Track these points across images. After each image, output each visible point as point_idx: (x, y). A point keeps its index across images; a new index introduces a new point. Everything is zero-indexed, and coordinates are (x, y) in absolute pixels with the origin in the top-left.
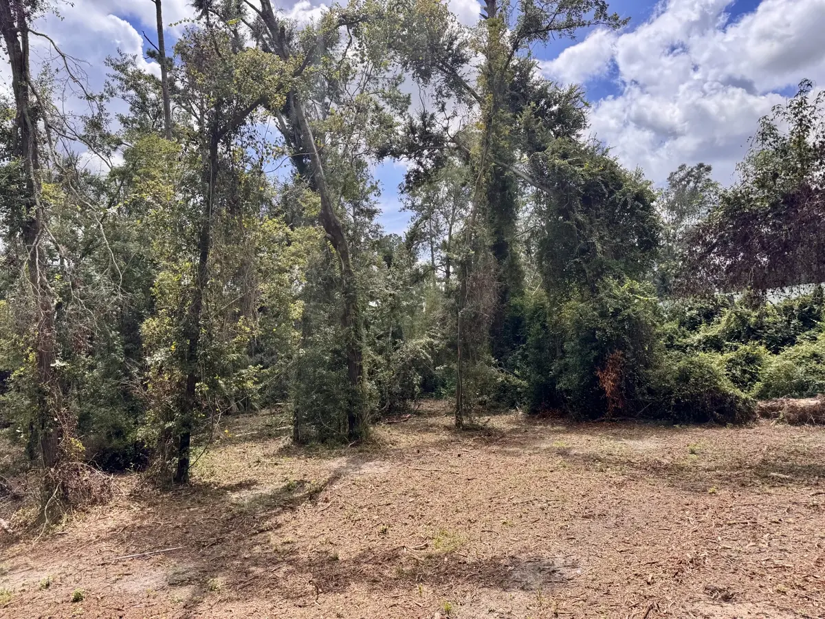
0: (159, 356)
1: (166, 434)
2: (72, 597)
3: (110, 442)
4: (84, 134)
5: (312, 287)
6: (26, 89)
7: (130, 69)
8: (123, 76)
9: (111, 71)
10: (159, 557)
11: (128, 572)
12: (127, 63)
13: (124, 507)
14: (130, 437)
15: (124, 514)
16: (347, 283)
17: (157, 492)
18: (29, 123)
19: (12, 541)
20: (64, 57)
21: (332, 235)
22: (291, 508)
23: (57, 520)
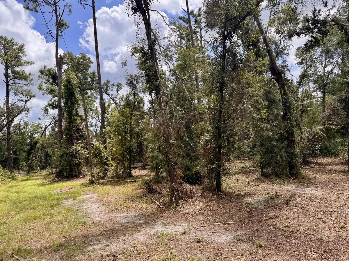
0: (207, 137)
1: (212, 170)
2: (196, 240)
3: (186, 172)
6: (150, 33)
10: (226, 226)
11: (215, 232)
13: (200, 200)
14: (193, 171)
15: (201, 204)
16: (285, 100)
17: (211, 195)
18: (153, 47)
19: (163, 211)
20: (163, 16)
21: (276, 77)
22: (278, 208)
23: (177, 203)
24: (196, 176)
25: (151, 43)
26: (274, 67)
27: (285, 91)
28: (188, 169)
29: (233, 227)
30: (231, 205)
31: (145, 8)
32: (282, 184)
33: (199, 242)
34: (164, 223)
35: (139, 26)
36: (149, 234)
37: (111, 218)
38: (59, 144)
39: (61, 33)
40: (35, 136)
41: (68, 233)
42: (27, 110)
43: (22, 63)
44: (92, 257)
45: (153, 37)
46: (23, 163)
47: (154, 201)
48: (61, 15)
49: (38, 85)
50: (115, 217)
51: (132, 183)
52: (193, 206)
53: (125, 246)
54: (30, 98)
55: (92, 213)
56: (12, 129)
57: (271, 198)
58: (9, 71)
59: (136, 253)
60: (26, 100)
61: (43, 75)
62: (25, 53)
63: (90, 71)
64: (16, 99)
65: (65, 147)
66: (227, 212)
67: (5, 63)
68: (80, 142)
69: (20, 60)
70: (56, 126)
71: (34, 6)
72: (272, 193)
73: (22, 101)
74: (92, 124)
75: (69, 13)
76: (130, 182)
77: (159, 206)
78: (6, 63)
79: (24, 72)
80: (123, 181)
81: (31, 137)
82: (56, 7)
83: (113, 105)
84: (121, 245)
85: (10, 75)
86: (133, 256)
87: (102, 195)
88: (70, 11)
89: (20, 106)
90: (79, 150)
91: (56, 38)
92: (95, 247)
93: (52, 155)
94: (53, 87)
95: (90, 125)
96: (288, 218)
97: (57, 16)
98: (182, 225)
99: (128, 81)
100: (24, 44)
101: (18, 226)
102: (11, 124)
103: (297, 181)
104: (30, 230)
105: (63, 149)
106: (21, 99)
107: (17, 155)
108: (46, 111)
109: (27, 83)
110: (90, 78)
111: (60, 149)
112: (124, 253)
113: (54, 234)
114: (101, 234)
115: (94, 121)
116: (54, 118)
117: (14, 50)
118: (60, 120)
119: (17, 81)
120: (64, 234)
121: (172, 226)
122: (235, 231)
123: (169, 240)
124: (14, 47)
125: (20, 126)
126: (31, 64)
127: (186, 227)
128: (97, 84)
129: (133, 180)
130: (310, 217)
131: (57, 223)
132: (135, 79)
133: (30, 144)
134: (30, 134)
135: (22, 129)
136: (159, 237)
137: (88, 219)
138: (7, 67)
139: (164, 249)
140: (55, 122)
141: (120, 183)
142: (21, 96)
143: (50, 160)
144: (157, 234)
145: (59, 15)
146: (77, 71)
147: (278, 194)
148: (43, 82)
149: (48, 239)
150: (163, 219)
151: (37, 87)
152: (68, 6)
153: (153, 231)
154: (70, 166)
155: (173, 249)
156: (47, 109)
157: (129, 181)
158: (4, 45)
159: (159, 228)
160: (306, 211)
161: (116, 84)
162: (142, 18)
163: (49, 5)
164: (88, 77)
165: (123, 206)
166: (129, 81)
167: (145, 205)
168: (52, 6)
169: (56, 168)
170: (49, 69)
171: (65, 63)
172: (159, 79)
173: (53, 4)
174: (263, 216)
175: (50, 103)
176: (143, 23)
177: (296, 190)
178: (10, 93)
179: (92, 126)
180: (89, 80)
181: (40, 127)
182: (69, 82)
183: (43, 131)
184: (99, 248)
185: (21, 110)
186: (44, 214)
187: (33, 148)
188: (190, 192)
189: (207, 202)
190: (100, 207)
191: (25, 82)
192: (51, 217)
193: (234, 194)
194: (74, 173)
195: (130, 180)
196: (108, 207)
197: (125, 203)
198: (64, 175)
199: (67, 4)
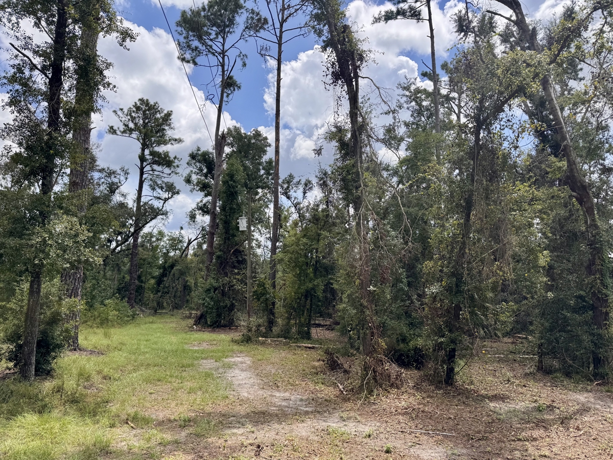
0: (434, 289)
1: (439, 346)
2: (385, 449)
3: (399, 345)
4: (383, 138)
5: (556, 239)
6: (356, 114)
7: (413, 88)
8: (407, 93)
9: (401, 92)
10: (439, 437)
11: (419, 442)
12: (411, 84)
13: (411, 393)
14: (412, 344)
15: (411, 399)
16: (593, 236)
17: (432, 388)
18: (358, 136)
19: (346, 400)
20: (378, 88)
21: (578, 194)
22: (544, 427)
23: (371, 392)
24: (415, 353)
25: (356, 129)
26: (574, 176)
27: (594, 220)
28: (404, 340)
29: (450, 441)
30: (463, 409)
31: (352, 75)
32: (570, 390)
33: (388, 452)
34: (342, 417)
35: (339, 102)
36: (316, 428)
37: (265, 396)
38: (206, 272)
39: (228, 96)
40: (172, 254)
41: (202, 407)
42: (165, 214)
43: (166, 140)
44: (230, 442)
45: (360, 119)
46: (149, 295)
47: (336, 383)
48: (230, 69)
49: (185, 175)
50: (271, 396)
51: (308, 349)
52: (396, 400)
53: (277, 437)
54: (172, 196)
55: (239, 384)
56: (140, 240)
57: (539, 409)
58: (147, 152)
59: (290, 448)
60: (165, 198)
61: (194, 161)
62: (172, 126)
63: (265, 158)
64: (151, 194)
65: (213, 278)
66: (450, 418)
67: (142, 139)
68: (236, 271)
69: (164, 135)
70: (205, 242)
71: (192, 56)
72: (544, 401)
73: (159, 198)
74: (259, 243)
75: (242, 68)
76: (306, 347)
77: (342, 392)
78: (144, 140)
79: (168, 154)
80: (294, 344)
81: (166, 255)
82: (223, 58)
83: (295, 216)
84: (272, 435)
85: (148, 157)
86: (286, 452)
87: (259, 360)
88: (244, 65)
89: (156, 207)
90: (234, 285)
91: (219, 107)
92: (235, 431)
93: (193, 287)
94: (207, 181)
95: (256, 245)
96: (554, 445)
97: (223, 71)
98: (369, 424)
99: (320, 181)
100: (171, 111)
101: (136, 386)
102: (139, 232)
103: (603, 388)
104: (151, 393)
105: (211, 281)
106: (159, 195)
107: (142, 282)
108: (193, 217)
109: (170, 172)
110: (263, 169)
111: (206, 280)
112: (273, 445)
113: (182, 404)
114: (247, 416)
115: (262, 239)
116: (203, 229)
117: (157, 119)
118: (212, 234)
119: (155, 167)
120: (195, 407)
121: (354, 424)
122: (452, 448)
123: (344, 441)
124: (158, 116)
125: (151, 237)
126: (179, 142)
127: (374, 428)
128: (272, 179)
129: (310, 345)
130: (595, 450)
131: (188, 390)
132: (331, 178)
133: (163, 267)
134: (165, 251)
135: (155, 242)
136: (329, 434)
137: (232, 392)
138: (144, 146)
139: (332, 452)
140: (204, 236)
141: (289, 348)
142: (159, 191)
143: (189, 295)
144: (327, 430)
145: (227, 70)
146: (245, 157)
147: (555, 404)
148: (194, 172)
149: (174, 410)
150: (343, 411)
151: (183, 178)
152: (242, 57)
153: (323, 425)
154: (217, 309)
155: (345, 454)
156: (195, 214)
157: (304, 345)
158: (144, 112)
159: (333, 423)
160: (594, 439)
161: (303, 182)
162: (346, 90)
163: (214, 55)
164: (261, 167)
165: (286, 382)
166: (322, 182)
167: (320, 387)
168: (219, 57)
169: (197, 309)
170: (203, 152)
171: (228, 144)
172: (362, 186)
173: (220, 54)
174: (510, 433)
175: (200, 205)
176: (347, 97)
177: (594, 404)
178: (144, 186)
179: (259, 246)
180: (262, 172)
181: (181, 241)
182: (231, 176)
183: (184, 248)
184: (240, 433)
185: (155, 213)
186: (171, 376)
187: (166, 274)
188: (397, 378)
189: (423, 398)
190: (252, 379)
191: (167, 171)
192: (180, 381)
193: (475, 392)
194: (222, 321)
195: (306, 345)
196: (264, 379)
197: (291, 378)
198: (206, 323)
199: (241, 53)
